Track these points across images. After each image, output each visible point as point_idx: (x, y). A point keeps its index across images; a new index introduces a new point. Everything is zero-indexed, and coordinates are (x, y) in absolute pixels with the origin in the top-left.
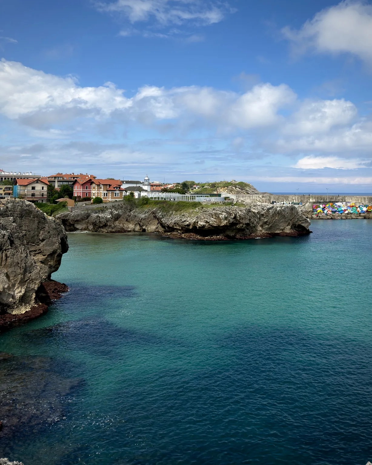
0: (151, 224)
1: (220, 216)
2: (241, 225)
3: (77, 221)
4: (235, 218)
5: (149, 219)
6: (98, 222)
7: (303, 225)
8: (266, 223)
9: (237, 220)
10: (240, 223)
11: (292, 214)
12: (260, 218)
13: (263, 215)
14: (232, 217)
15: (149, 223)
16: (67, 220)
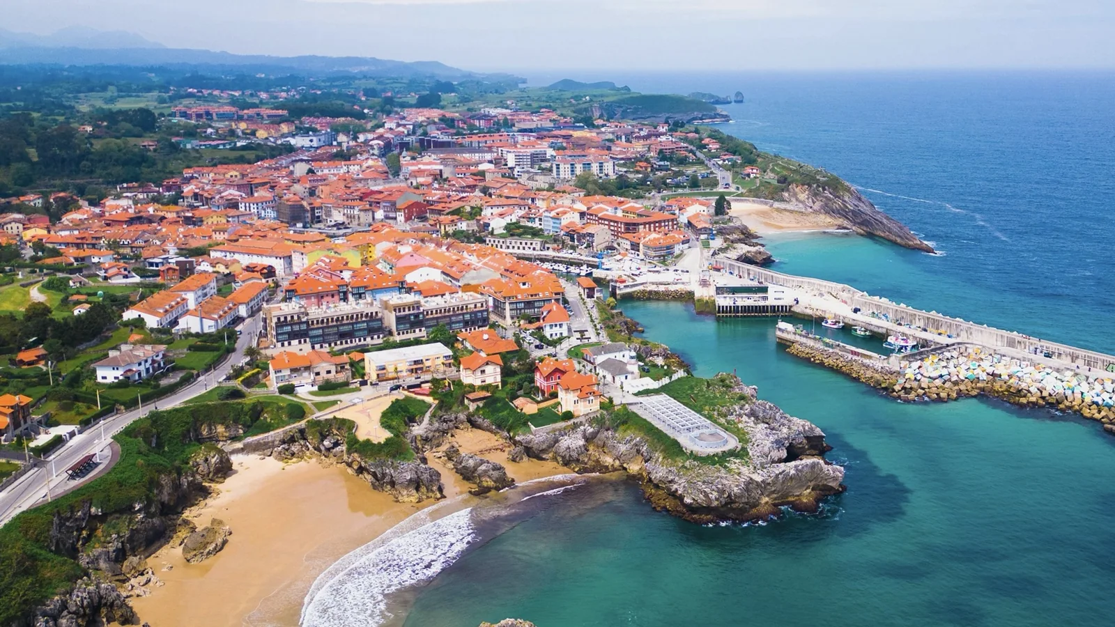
0: (633, 462)
1: (710, 495)
2: (737, 505)
3: (543, 451)
4: (729, 496)
5: (631, 455)
6: (568, 455)
7: (830, 484)
8: (773, 492)
9: (731, 499)
10: (735, 502)
11: (813, 472)
12: (765, 487)
13: (769, 484)
14: (725, 496)
15: (630, 461)
16: (531, 448)
